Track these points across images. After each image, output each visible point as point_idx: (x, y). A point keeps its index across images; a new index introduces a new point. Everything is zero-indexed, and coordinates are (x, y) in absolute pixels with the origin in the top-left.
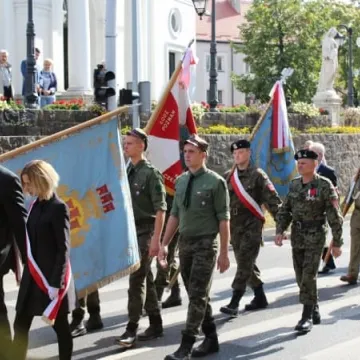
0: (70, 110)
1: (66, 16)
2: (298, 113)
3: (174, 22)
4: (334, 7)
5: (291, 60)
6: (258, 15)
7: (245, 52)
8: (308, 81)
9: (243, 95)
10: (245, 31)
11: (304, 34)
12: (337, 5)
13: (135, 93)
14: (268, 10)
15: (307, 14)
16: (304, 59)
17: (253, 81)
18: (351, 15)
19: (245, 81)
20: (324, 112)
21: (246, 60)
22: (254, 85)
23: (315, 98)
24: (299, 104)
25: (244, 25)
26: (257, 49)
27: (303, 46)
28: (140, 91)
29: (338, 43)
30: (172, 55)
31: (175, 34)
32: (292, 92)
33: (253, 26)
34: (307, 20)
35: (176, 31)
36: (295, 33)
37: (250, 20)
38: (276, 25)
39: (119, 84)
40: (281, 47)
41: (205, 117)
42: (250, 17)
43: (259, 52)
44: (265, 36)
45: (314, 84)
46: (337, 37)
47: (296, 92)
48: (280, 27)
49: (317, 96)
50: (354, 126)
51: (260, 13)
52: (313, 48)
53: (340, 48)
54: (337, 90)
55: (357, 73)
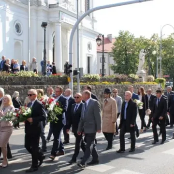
0: (57, 77)
1: (54, 45)
2: (131, 77)
3: (89, 46)
5: (129, 59)
7: (114, 56)
8: (135, 66)
9: (113, 71)
10: (114, 49)
11: (134, 50)
12: (146, 40)
13: (78, 72)
14: (121, 42)
16: (134, 59)
17: (116, 66)
19: (114, 66)
20: (140, 77)
21: (114, 59)
22: (117, 68)
24: (132, 74)
25: (113, 47)
26: (118, 56)
27: (133, 54)
28: (80, 71)
30: (89, 58)
31: (90, 51)
33: (116, 48)
34: (135, 45)
35: (90, 49)
36: (130, 50)
39: (73, 69)
40: (126, 55)
41: (101, 79)
42: (115, 44)
44: (120, 51)
45: (137, 67)
46: (144, 52)
47: (131, 70)
48: (125, 48)
49: (138, 72)
50: (151, 82)
51: (119, 43)
52: (137, 55)
53: (145, 56)
54: (146, 69)
55: (153, 63)
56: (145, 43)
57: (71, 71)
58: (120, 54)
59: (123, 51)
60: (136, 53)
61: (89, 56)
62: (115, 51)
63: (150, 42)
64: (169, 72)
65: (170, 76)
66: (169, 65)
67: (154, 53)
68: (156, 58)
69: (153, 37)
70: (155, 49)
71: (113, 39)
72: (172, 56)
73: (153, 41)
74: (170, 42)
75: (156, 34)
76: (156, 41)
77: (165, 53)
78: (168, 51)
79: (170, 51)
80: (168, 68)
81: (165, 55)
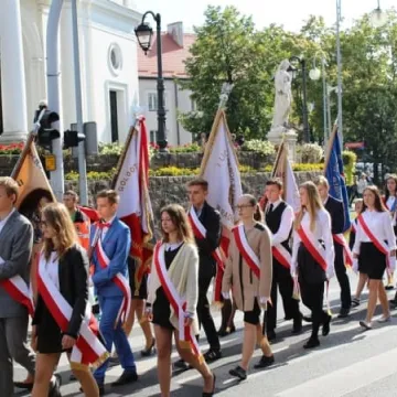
0: (10, 156)
2: (253, 150)
3: (114, 58)
4: (284, 38)
5: (241, 96)
6: (204, 48)
7: (192, 88)
8: (261, 118)
9: (190, 134)
10: (191, 66)
11: (254, 67)
12: (287, 36)
13: (81, 135)
14: (214, 43)
15: (256, 46)
16: (255, 94)
17: (201, 119)
18: (302, 46)
19: (193, 119)
21: (193, 97)
22: (203, 123)
23: (269, 134)
24: (253, 141)
25: (190, 59)
26: (204, 85)
27: (253, 81)
28: (85, 132)
29: (291, 76)
30: (113, 95)
31: (116, 71)
32: (244, 130)
33: (199, 60)
34: (257, 53)
35: (116, 67)
36: (243, 66)
37: (195, 54)
38: (224, 58)
39: (62, 126)
40: (230, 81)
41: (155, 158)
42: (195, 50)
43: (206, 88)
44: (212, 71)
45: (267, 120)
46: (290, 69)
47: (248, 130)
48: (227, 60)
49: (272, 133)
50: (312, 163)
51: (206, 46)
52: (264, 82)
55: (311, 107)
56: (286, 46)
57: (56, 134)
58: (210, 80)
59: (221, 69)
60: (262, 75)
61: (115, 88)
62: (194, 70)
63: (303, 44)
64: (361, 134)
65: (365, 145)
66: (361, 111)
67: (315, 74)
68: (320, 90)
69: (307, 28)
70: (318, 64)
71: (188, 35)
72: (369, 84)
73: (308, 39)
74: (362, 39)
75: (317, 19)
76: (318, 40)
77: (347, 73)
78: (355, 68)
79: (361, 69)
80: (359, 119)
81: (348, 82)
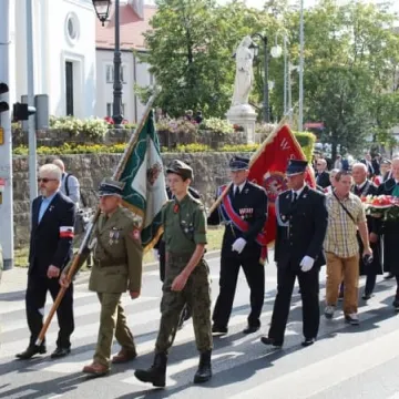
3: (71, 27)
4: (246, 13)
5: (200, 71)
6: (164, 21)
7: (151, 62)
8: (220, 94)
10: (150, 39)
11: (215, 42)
12: (249, 11)
14: (175, 16)
15: (217, 21)
16: (215, 70)
18: (265, 22)
21: (152, 71)
22: (162, 98)
25: (149, 32)
26: (163, 59)
27: (213, 56)
29: (253, 52)
32: (203, 106)
33: (158, 33)
34: (218, 27)
36: (204, 41)
37: (155, 27)
38: (184, 32)
40: (190, 56)
42: (155, 23)
43: (165, 62)
44: (172, 45)
47: (207, 106)
48: (188, 34)
52: (225, 58)
55: (271, 85)
56: (249, 22)
58: (170, 54)
59: (181, 44)
60: (223, 51)
62: (153, 44)
63: (265, 20)
64: (321, 114)
65: (325, 125)
66: (322, 91)
67: (277, 52)
68: (281, 68)
69: (270, 4)
70: (280, 41)
71: (148, 7)
72: (331, 64)
73: (271, 15)
74: (324, 18)
76: (280, 17)
77: (309, 52)
78: (317, 47)
79: (322, 48)
80: (319, 99)
81: (310, 61)
